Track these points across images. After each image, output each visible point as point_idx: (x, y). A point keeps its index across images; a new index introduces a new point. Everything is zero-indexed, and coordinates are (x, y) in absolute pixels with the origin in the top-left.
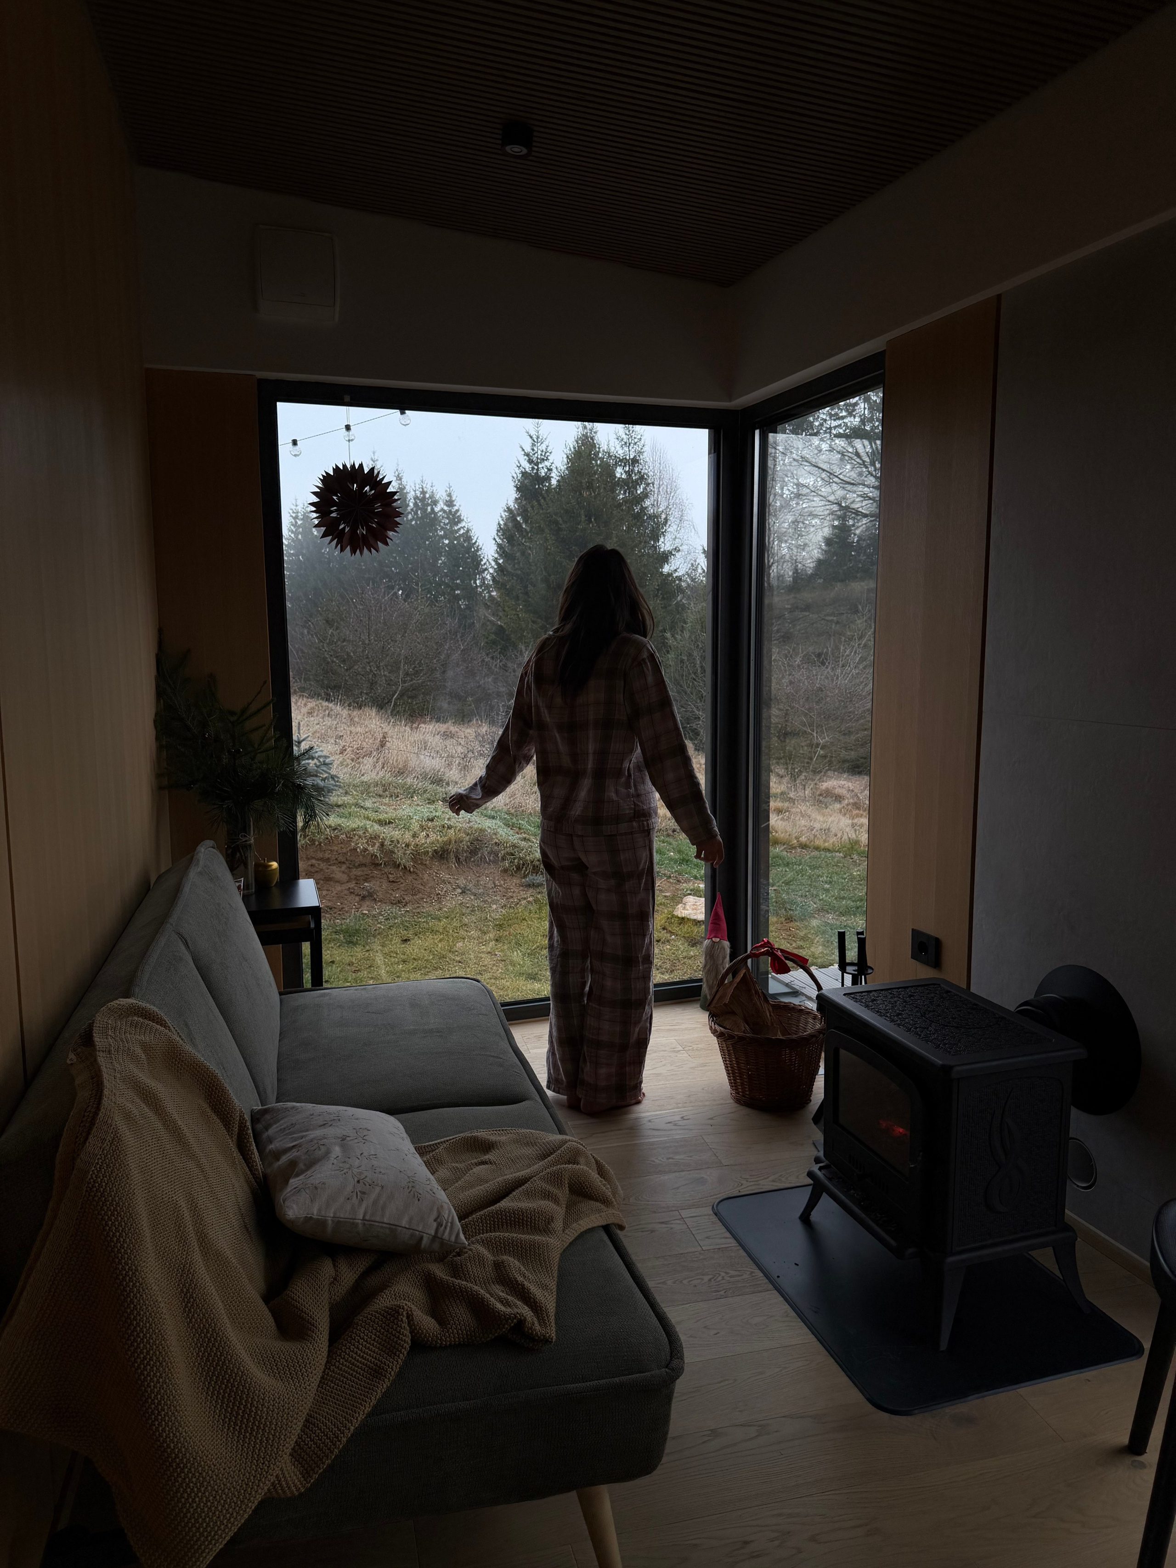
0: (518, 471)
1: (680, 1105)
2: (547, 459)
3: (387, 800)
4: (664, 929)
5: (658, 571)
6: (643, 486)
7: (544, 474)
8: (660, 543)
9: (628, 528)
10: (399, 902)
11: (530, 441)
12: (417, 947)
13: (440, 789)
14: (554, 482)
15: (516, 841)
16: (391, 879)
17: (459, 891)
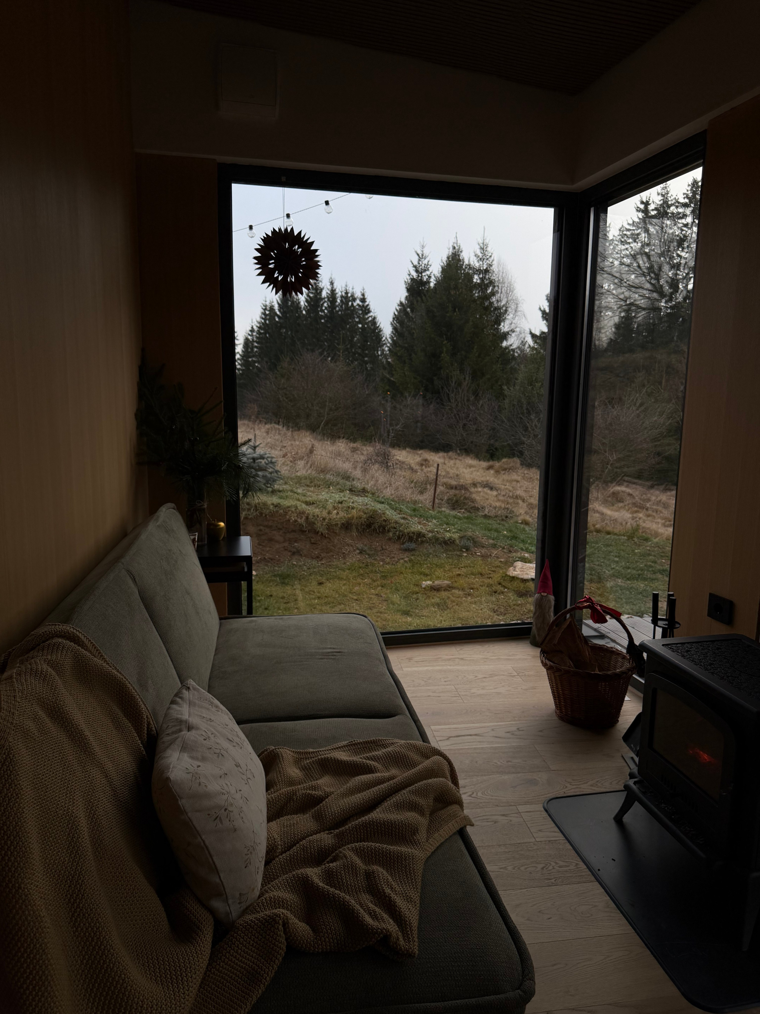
0: (408, 278)
1: (516, 719)
2: (428, 270)
3: (312, 489)
4: (500, 584)
5: (498, 345)
6: (491, 288)
7: (425, 280)
8: (501, 326)
9: (480, 316)
10: (318, 557)
11: (417, 257)
12: (328, 588)
13: (348, 483)
14: (432, 285)
15: (397, 519)
16: (312, 542)
17: (358, 551)
